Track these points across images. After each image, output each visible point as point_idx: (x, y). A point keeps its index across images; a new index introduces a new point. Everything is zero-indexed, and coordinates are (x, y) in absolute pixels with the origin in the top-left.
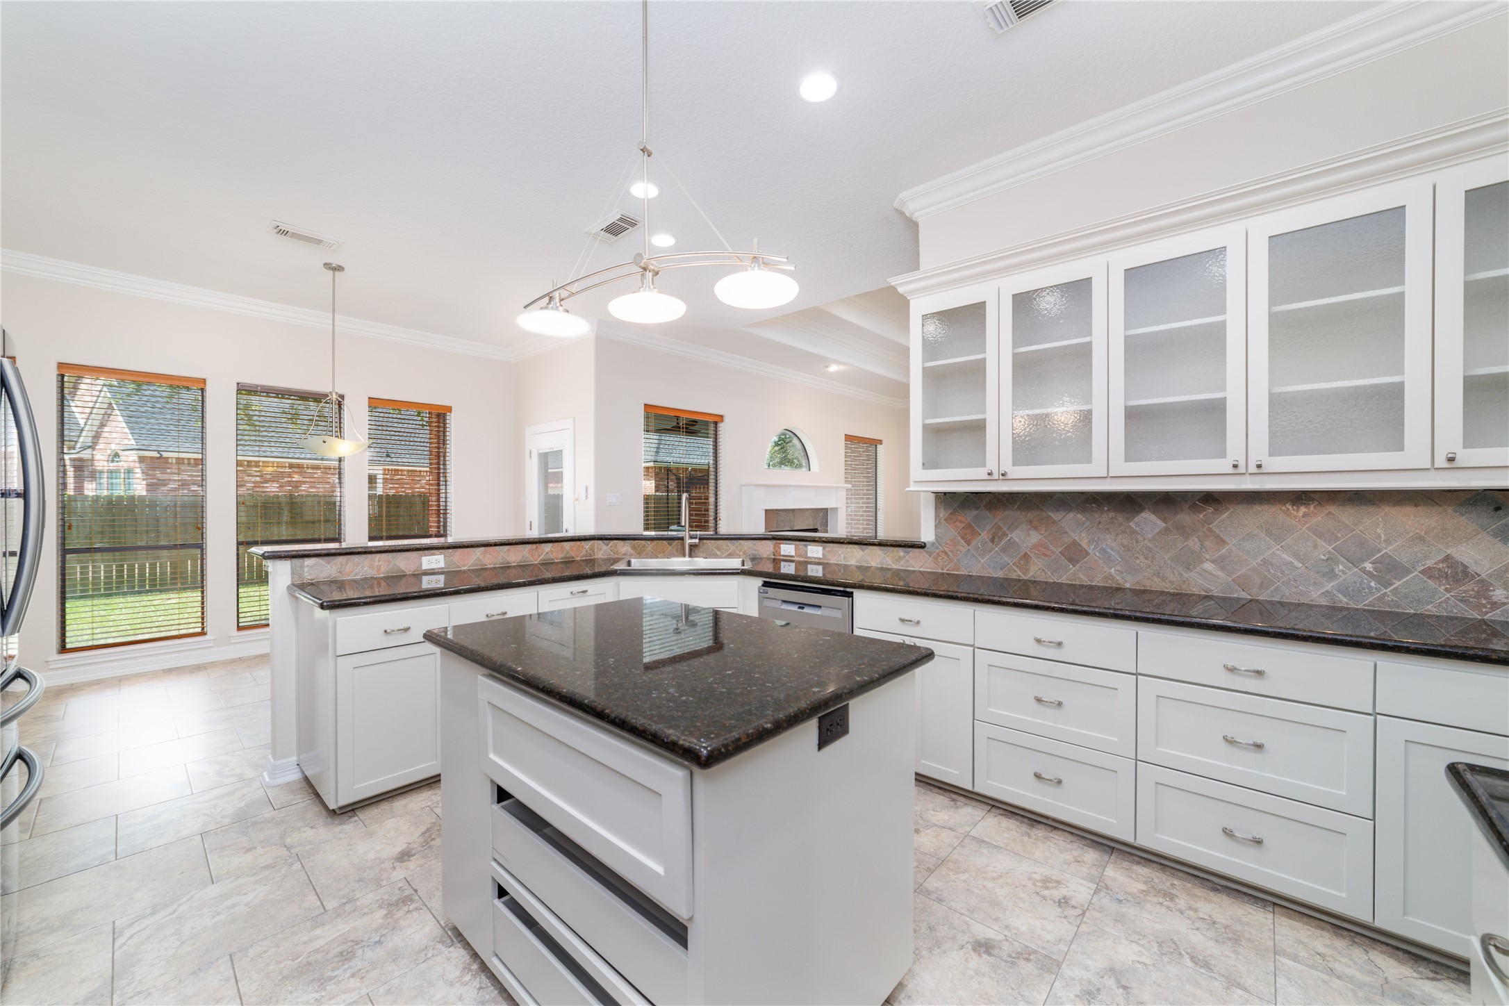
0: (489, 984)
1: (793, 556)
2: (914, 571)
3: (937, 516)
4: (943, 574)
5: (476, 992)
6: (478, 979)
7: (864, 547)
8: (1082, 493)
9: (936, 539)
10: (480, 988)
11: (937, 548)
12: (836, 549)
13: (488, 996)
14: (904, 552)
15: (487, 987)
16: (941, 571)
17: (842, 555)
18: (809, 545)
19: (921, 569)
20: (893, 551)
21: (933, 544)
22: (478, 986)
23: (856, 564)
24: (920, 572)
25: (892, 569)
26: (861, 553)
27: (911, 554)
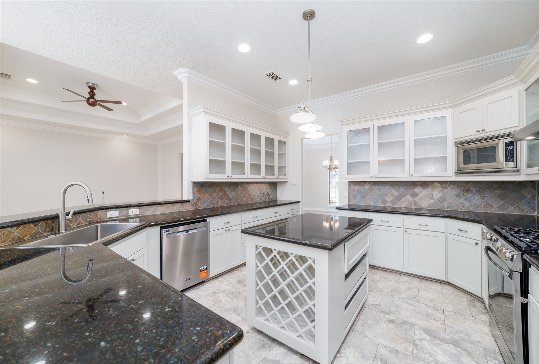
0: (342, 347)
1: (117, 217)
2: (185, 211)
3: (193, 190)
4: (195, 210)
5: (347, 350)
6: (342, 352)
7: (164, 205)
8: (229, 182)
9: (193, 198)
10: (345, 349)
11: (194, 201)
12: (148, 208)
13: (346, 346)
14: (182, 204)
15: (343, 348)
16: (195, 209)
17: (152, 211)
18: (130, 209)
19: (188, 210)
20: (177, 205)
21: (192, 200)
22: (344, 350)
23: (159, 213)
24: (187, 211)
25: (176, 212)
26: (162, 208)
27: (184, 205)
